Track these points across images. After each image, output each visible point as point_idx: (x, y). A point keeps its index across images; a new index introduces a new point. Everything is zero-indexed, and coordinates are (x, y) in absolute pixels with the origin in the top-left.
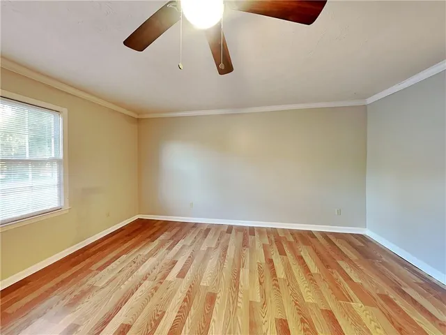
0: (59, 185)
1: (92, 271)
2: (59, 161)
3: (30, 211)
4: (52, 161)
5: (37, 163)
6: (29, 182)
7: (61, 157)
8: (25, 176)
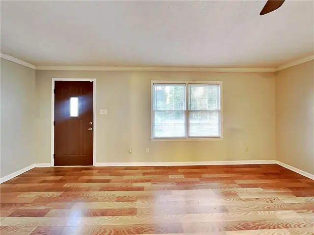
0: (219, 124)
1: (236, 183)
2: (219, 111)
3: (208, 135)
4: (216, 111)
5: (211, 112)
6: (207, 121)
7: (220, 108)
8: (206, 118)
